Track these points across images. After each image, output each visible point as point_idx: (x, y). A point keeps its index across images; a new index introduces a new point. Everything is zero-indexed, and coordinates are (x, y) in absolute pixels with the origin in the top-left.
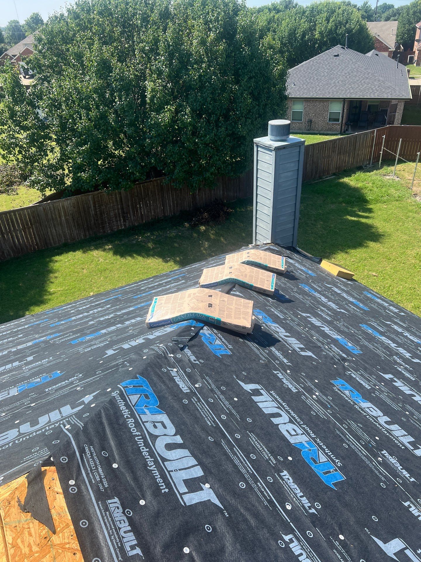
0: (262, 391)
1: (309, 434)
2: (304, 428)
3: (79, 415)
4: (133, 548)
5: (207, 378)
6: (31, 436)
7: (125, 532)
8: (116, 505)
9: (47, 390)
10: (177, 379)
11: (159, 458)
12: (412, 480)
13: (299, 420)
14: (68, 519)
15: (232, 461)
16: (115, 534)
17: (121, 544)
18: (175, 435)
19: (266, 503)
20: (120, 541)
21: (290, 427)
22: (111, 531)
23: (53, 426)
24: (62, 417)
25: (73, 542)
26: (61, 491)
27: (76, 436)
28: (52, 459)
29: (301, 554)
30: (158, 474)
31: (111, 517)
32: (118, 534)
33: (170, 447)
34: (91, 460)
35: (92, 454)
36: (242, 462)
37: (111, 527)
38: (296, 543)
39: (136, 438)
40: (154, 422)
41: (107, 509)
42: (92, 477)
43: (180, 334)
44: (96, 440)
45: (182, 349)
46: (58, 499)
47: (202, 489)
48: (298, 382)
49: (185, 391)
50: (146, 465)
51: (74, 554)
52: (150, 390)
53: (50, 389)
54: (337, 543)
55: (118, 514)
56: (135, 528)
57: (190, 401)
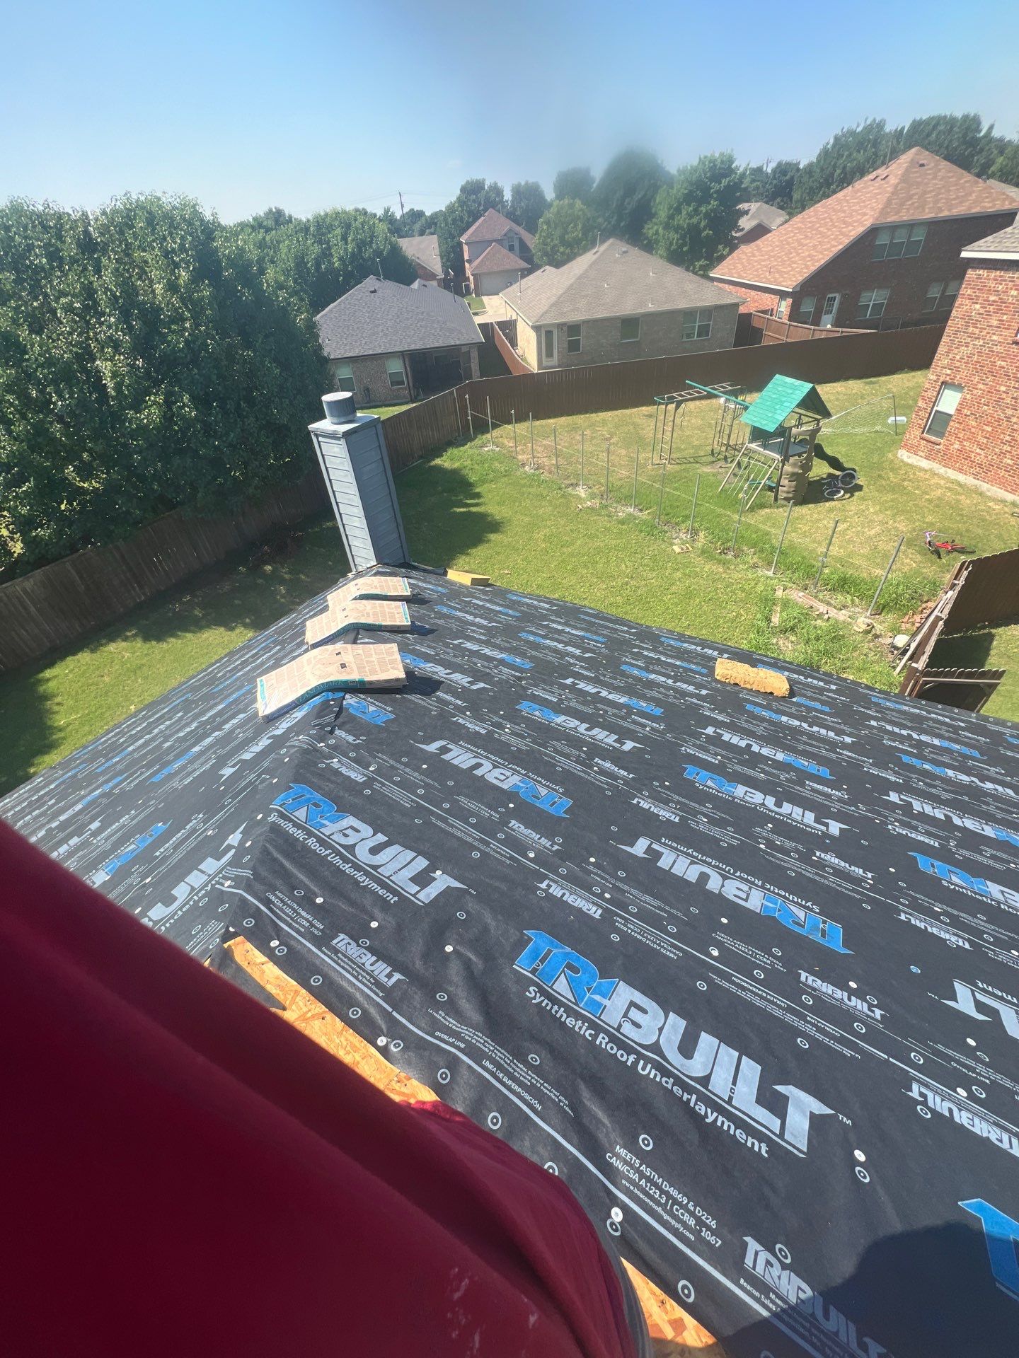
0: (449, 746)
1: (519, 772)
2: (511, 768)
3: (235, 863)
4: (389, 976)
5: (380, 755)
6: (176, 917)
7: (372, 965)
8: (346, 941)
9: (158, 854)
10: (344, 770)
11: (369, 869)
12: (631, 776)
13: (502, 762)
14: (293, 986)
15: (453, 835)
16: (361, 972)
17: (374, 979)
18: (374, 835)
19: (508, 862)
20: (371, 976)
21: (497, 772)
22: (354, 972)
23: (203, 892)
24: (209, 876)
25: (313, 1006)
26: (265, 959)
27: (249, 889)
28: (231, 929)
29: (564, 894)
30: (376, 886)
31: (346, 957)
32: (364, 971)
33: (375, 851)
34: (284, 907)
35: (282, 901)
36: (464, 832)
37: (352, 968)
38: (554, 886)
39: (329, 858)
40: (341, 831)
41: (336, 951)
42: (298, 926)
43: (319, 716)
44: (279, 883)
45: (332, 732)
46: (267, 971)
47: (435, 879)
48: (483, 721)
49: (361, 781)
50: (357, 883)
51: (323, 1019)
52: (317, 796)
53: (162, 850)
54: (591, 868)
55: (353, 950)
56: (380, 955)
57: (372, 789)
